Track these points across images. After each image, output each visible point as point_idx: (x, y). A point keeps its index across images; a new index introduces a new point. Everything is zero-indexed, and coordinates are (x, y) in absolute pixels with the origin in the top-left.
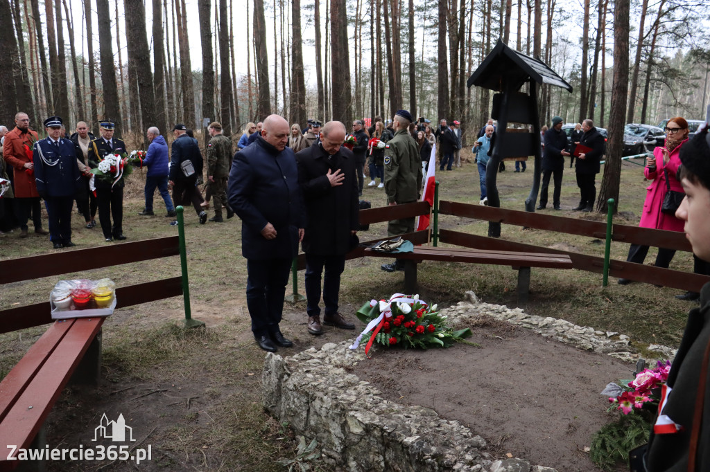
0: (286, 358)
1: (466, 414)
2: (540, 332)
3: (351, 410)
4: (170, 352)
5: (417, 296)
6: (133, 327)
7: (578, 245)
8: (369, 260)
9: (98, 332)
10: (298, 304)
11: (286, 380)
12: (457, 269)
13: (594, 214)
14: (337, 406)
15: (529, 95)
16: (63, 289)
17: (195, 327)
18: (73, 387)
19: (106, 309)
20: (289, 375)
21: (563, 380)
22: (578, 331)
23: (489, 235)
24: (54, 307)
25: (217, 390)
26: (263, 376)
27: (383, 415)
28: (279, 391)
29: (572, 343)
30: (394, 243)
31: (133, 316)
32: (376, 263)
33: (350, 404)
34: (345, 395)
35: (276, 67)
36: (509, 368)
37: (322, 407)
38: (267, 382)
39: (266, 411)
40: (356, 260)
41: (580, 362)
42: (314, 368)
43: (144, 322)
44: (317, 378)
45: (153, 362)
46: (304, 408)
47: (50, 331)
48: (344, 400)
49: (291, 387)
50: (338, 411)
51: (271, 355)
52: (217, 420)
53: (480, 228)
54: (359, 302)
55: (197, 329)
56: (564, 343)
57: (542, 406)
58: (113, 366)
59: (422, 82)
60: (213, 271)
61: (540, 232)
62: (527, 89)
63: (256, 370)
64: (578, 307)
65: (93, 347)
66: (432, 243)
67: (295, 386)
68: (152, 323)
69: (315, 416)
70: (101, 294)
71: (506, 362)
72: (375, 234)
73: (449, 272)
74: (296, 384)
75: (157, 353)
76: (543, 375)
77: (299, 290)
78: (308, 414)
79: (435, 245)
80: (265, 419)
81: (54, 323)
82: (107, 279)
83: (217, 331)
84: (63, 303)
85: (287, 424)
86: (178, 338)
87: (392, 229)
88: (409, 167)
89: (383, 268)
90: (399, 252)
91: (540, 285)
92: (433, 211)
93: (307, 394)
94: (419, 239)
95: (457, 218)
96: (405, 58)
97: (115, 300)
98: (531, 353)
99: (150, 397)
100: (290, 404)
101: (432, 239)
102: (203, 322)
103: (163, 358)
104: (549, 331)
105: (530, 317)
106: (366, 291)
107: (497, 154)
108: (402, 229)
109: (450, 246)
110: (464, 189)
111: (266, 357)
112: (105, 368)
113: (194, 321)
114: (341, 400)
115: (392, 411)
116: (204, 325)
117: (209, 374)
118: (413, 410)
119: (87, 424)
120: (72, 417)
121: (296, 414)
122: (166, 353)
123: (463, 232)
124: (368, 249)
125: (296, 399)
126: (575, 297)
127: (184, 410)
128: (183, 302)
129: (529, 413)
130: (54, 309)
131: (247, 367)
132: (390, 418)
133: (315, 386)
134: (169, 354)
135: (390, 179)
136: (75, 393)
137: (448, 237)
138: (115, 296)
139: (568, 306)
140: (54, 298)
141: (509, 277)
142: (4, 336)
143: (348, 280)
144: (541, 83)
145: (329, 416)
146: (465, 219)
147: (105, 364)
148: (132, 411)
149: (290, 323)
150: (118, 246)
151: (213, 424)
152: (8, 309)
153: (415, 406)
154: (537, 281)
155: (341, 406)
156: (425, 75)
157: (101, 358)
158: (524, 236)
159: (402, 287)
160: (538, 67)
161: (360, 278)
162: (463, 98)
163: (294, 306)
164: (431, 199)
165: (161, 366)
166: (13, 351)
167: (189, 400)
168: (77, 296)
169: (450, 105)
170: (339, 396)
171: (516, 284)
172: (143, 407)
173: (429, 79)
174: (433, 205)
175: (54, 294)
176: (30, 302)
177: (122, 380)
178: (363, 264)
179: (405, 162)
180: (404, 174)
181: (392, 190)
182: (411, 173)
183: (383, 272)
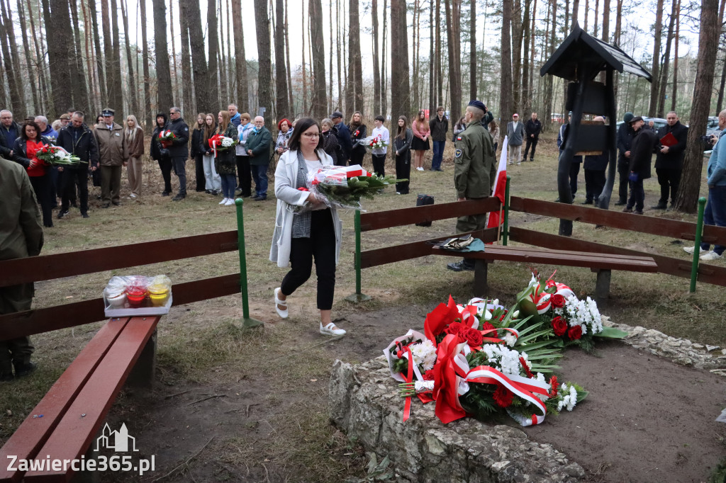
0: (355, 366)
1: (558, 437)
2: (631, 343)
3: (430, 428)
4: (227, 354)
5: (496, 301)
6: (188, 325)
7: (656, 246)
8: (433, 258)
9: (153, 332)
10: (360, 305)
11: (356, 391)
12: (528, 270)
13: (670, 213)
14: (414, 422)
15: (605, 85)
16: (117, 286)
17: (254, 327)
18: (127, 389)
19: (162, 308)
20: (359, 386)
21: (663, 399)
22: (673, 344)
23: (561, 232)
24: (108, 304)
25: (278, 398)
26: (330, 385)
27: (465, 435)
28: (348, 402)
29: (668, 356)
30: (463, 241)
31: (188, 313)
32: (441, 262)
33: (429, 420)
34: (422, 411)
35: (331, 56)
36: (601, 383)
37: (396, 423)
38: (334, 392)
39: (333, 423)
40: (420, 258)
41: (679, 379)
42: (386, 379)
43: (199, 320)
44: (391, 390)
45: (209, 365)
46: (376, 423)
47: (103, 330)
48: (422, 416)
49: (362, 399)
50: (415, 428)
51: (340, 363)
52: (278, 430)
53: (550, 225)
54: (425, 303)
55: (256, 330)
56: (658, 356)
57: (643, 430)
58: (168, 367)
59: (482, 72)
60: (270, 267)
61: (614, 231)
62: (602, 78)
63: (320, 376)
64: (663, 314)
65: (148, 347)
66: (501, 242)
67: (366, 398)
68: (207, 321)
69: (389, 432)
70: (156, 292)
71: (596, 376)
72: (438, 230)
73: (519, 272)
74: (368, 395)
75: (214, 354)
76: (639, 393)
77: (362, 288)
78: (381, 429)
79: (505, 243)
80: (332, 432)
81: (108, 321)
82: (163, 276)
83: (276, 332)
84: (117, 300)
85: (356, 438)
86: (236, 339)
88: (482, 161)
89: (449, 267)
90: (469, 251)
91: (620, 289)
92: (504, 208)
93: (380, 408)
94: (489, 238)
95: (522, 214)
96: (465, 47)
97: (171, 298)
98: (622, 367)
99: (207, 402)
100: (361, 417)
101: (502, 237)
102: (261, 322)
103: (221, 360)
104: (641, 342)
105: (618, 326)
106: (432, 292)
107: (571, 147)
108: (470, 227)
109: (519, 245)
111: (334, 365)
112: (160, 370)
113: (252, 321)
114: (418, 416)
115: (476, 430)
116: (263, 325)
117: (270, 378)
118: (499, 430)
119: (141, 431)
121: (366, 428)
122: (223, 354)
123: (532, 229)
124: (436, 247)
125: (367, 413)
126: (659, 303)
127: (243, 418)
128: (241, 300)
129: (630, 438)
130: (107, 306)
131: (309, 372)
132: (474, 438)
133: (388, 399)
134: (226, 356)
135: (460, 173)
136: (129, 395)
137: (519, 235)
138: (171, 293)
139: (651, 313)
140: (107, 295)
141: (585, 280)
142: (57, 331)
143: (413, 279)
144: (621, 71)
145: (405, 434)
146: (533, 216)
147: (160, 365)
148: (188, 417)
149: (353, 325)
150: (174, 240)
151: (273, 435)
152: (62, 304)
153: (501, 426)
154: (617, 285)
155: (418, 423)
156: (486, 65)
157: (156, 358)
158: (597, 235)
159: (471, 288)
160: (617, 55)
161: (426, 277)
162: (527, 88)
163: (357, 306)
164: (502, 195)
165: (219, 368)
166: (66, 347)
167: (248, 407)
168: (132, 293)
169: (513, 96)
170: (416, 411)
171: (593, 287)
172: (200, 414)
173: (490, 69)
174: (503, 202)
175: (108, 290)
176: (83, 296)
177: (177, 383)
178: (427, 262)
179: (478, 156)
180: (475, 169)
181: (462, 185)
182: (484, 168)
183: (449, 271)
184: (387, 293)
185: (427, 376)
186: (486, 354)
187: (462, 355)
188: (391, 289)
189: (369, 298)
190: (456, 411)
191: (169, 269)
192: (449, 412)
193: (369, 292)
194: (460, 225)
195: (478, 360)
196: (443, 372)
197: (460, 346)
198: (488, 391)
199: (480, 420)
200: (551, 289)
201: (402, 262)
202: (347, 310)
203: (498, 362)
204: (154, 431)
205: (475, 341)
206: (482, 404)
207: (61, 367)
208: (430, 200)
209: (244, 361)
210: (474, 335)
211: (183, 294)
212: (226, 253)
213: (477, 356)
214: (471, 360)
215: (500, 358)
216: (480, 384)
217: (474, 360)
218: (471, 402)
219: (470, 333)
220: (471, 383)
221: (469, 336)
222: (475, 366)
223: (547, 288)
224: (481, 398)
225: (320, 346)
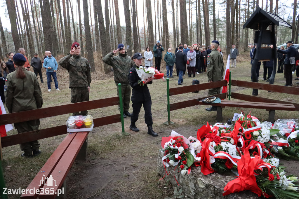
3: (199, 177)
4: (116, 147)
6: (100, 135)
8: (200, 106)
9: (86, 138)
10: (170, 126)
12: (240, 110)
14: (192, 175)
15: (271, 31)
16: (72, 120)
17: (126, 136)
18: (76, 161)
19: (89, 128)
23: (253, 94)
24: (68, 127)
25: (136, 164)
26: (158, 159)
27: (214, 180)
30: (212, 99)
32: (203, 107)
33: (198, 174)
34: (196, 170)
35: (155, 23)
38: (160, 162)
39: (159, 175)
40: (194, 106)
43: (105, 133)
45: (109, 151)
46: (177, 175)
47: (66, 138)
48: (196, 172)
50: (193, 177)
52: (137, 178)
53: (248, 92)
54: (196, 125)
58: (92, 152)
59: (218, 28)
62: (270, 28)
63: (153, 155)
65: (84, 144)
66: (228, 98)
68: (108, 133)
69: (182, 179)
70: (87, 122)
72: (201, 94)
73: (236, 111)
75: (110, 147)
77: (170, 119)
78: (178, 178)
79: (229, 99)
80: (159, 179)
81: (68, 134)
82: (90, 116)
83: (136, 137)
84: (72, 126)
85: (169, 181)
86: (119, 140)
87: (211, 93)
88: (218, 65)
89: (206, 110)
90: (214, 103)
91: (279, 118)
92: (229, 85)
94: (223, 97)
95: (238, 87)
96: (211, 17)
97: (93, 125)
99: (108, 166)
100: (171, 172)
102: (129, 134)
103: (113, 149)
106: (199, 120)
107: (257, 58)
108: (214, 93)
109: (235, 100)
110: (239, 74)
112: (89, 153)
113: (126, 133)
114: (194, 172)
115: (218, 178)
116: (130, 135)
117: (133, 157)
118: (228, 178)
119: (82, 177)
120: (76, 174)
121: (173, 177)
122: (114, 147)
123: (240, 93)
124: (201, 101)
125: (173, 171)
127: (123, 173)
128: (121, 125)
130: (68, 128)
131: (149, 154)
132: (218, 181)
134: (115, 148)
135: (209, 71)
137: (235, 96)
138: (93, 123)
140: (68, 123)
141: (264, 114)
142: (49, 138)
143: (191, 115)
144: (278, 25)
145: (189, 179)
146: (241, 87)
147: (89, 151)
148: (101, 172)
149: (167, 134)
150: (94, 101)
151: (136, 179)
152: (50, 127)
153: (229, 176)
154: (278, 116)
155: (194, 175)
156: (220, 25)
157: (87, 149)
158: (269, 95)
159: (216, 118)
160: (276, 18)
161: (196, 114)
162: (237, 34)
163: (168, 127)
164: (228, 79)
165: (112, 153)
166: (52, 144)
167: (125, 168)
168: (77, 123)
169: (232, 37)
170: (193, 170)
171: (267, 117)
172: (105, 171)
173: (222, 26)
174: (229, 82)
175: (68, 122)
176: (58, 124)
177: (96, 159)
178: (197, 108)
179: (216, 63)
180: (215, 69)
181: (210, 76)
182: (219, 68)
183: (206, 111)
184: (181, 121)
185: (198, 155)
186: (222, 146)
187: (212, 147)
188: (182, 119)
189: (173, 123)
190: (210, 170)
191: (92, 113)
192: (207, 170)
193: (174, 121)
194: (210, 92)
195: (219, 149)
196: (204, 154)
197: (211, 143)
198: (223, 162)
199: (220, 174)
200: (249, 119)
201: (187, 108)
202: (164, 128)
203: (227, 149)
204: (87, 178)
205: (218, 141)
206: (221, 167)
207: (50, 152)
208: (198, 82)
209: (123, 150)
210: (217, 138)
211: (98, 123)
212: (115, 106)
213: (218, 147)
214: (216, 149)
215: (228, 148)
216: (220, 159)
217: (217, 149)
218: (216, 166)
219: (215, 137)
220: (216, 159)
221: (215, 139)
222: (218, 152)
223: (247, 118)
224: (220, 165)
225: (153, 143)
